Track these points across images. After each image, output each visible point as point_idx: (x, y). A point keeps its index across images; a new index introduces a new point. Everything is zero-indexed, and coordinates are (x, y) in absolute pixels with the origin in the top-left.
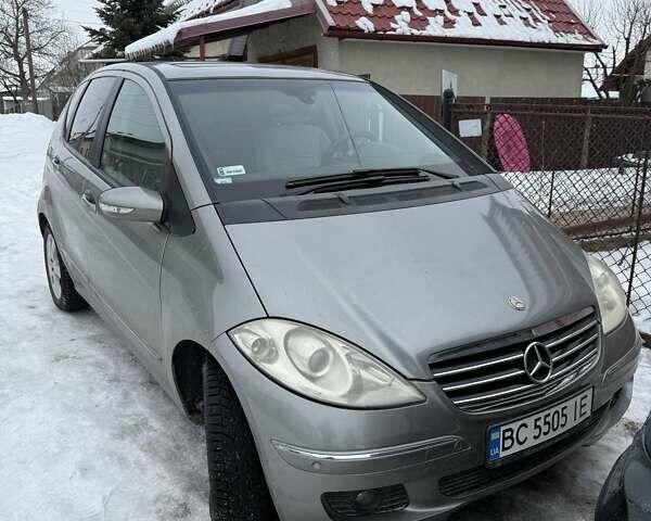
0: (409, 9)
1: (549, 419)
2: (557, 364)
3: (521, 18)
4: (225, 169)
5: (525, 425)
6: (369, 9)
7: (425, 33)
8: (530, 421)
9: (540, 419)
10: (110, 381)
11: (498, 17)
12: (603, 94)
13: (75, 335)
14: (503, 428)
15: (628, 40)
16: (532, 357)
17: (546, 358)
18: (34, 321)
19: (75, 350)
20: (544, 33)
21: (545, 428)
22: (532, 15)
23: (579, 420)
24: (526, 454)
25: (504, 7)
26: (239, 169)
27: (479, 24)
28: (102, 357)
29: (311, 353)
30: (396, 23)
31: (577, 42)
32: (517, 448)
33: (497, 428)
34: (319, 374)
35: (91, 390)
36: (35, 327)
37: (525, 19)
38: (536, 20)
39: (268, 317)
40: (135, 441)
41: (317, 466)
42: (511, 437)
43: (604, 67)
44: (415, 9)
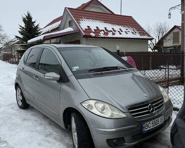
0: (103, 31)
1: (155, 122)
2: (156, 109)
3: (132, 32)
4: (74, 68)
5: (150, 123)
6: (93, 31)
7: (108, 36)
8: (151, 122)
9: (153, 122)
10: (40, 124)
11: (126, 32)
12: (153, 50)
13: (27, 114)
14: (145, 124)
15: (159, 37)
16: (150, 107)
17: (153, 108)
18: (15, 111)
19: (28, 117)
20: (138, 36)
21: (154, 124)
22: (134, 31)
23: (162, 123)
24: (151, 130)
25: (127, 29)
26: (77, 67)
27: (121, 34)
28: (36, 119)
29: (101, 107)
30: (100, 34)
31: (146, 38)
32: (149, 129)
33: (144, 124)
34: (104, 112)
35: (36, 127)
36: (15, 113)
37: (133, 32)
38: (135, 32)
39: (90, 99)
40: (50, 137)
41: (105, 133)
42: (147, 126)
43: (153, 44)
44: (105, 30)
